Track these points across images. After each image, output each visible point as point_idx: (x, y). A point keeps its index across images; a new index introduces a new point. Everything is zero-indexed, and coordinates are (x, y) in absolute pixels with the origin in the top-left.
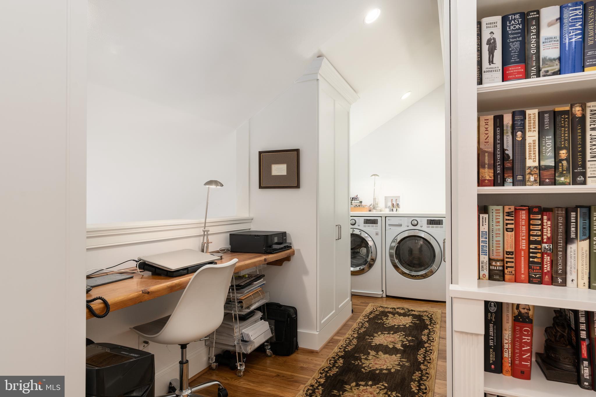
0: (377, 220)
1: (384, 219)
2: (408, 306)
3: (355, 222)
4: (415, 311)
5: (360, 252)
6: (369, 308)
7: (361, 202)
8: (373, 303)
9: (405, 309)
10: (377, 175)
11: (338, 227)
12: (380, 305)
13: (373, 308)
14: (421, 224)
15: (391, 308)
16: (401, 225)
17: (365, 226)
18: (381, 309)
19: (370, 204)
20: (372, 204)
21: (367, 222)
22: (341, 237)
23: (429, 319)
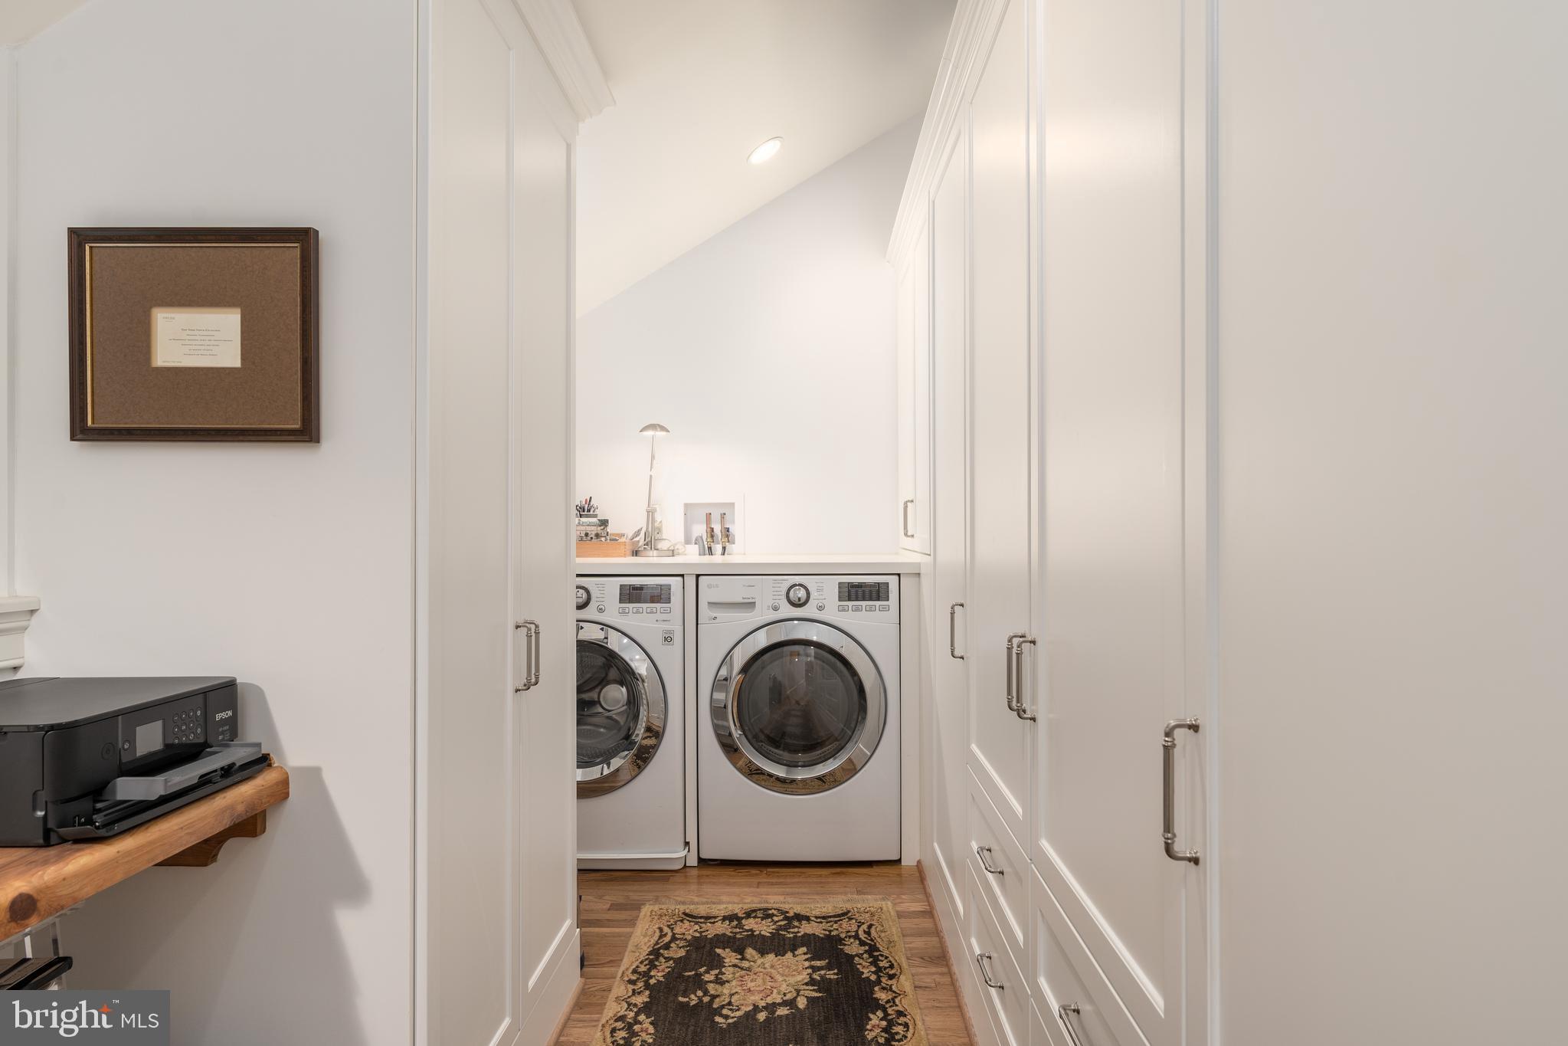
0: (669, 587)
1: (691, 582)
2: (781, 898)
3: (585, 596)
4: (808, 919)
5: (601, 700)
6: (642, 936)
7: (604, 523)
8: (657, 900)
9: (773, 915)
10: (663, 429)
11: (524, 630)
12: (682, 908)
13: (661, 930)
14: (821, 597)
15: (724, 919)
16: (750, 605)
17: (623, 612)
18: (688, 930)
19: (636, 530)
20: (639, 531)
21: (632, 595)
22: (537, 678)
23: (866, 952)
